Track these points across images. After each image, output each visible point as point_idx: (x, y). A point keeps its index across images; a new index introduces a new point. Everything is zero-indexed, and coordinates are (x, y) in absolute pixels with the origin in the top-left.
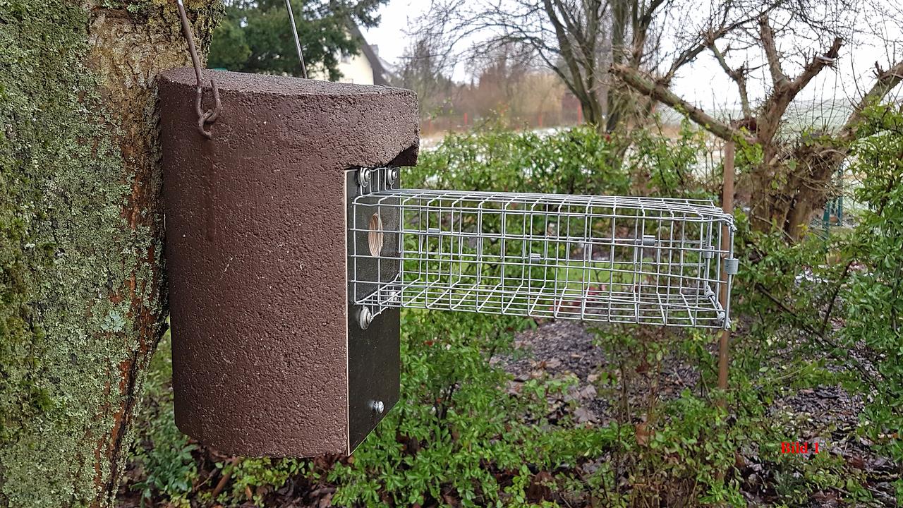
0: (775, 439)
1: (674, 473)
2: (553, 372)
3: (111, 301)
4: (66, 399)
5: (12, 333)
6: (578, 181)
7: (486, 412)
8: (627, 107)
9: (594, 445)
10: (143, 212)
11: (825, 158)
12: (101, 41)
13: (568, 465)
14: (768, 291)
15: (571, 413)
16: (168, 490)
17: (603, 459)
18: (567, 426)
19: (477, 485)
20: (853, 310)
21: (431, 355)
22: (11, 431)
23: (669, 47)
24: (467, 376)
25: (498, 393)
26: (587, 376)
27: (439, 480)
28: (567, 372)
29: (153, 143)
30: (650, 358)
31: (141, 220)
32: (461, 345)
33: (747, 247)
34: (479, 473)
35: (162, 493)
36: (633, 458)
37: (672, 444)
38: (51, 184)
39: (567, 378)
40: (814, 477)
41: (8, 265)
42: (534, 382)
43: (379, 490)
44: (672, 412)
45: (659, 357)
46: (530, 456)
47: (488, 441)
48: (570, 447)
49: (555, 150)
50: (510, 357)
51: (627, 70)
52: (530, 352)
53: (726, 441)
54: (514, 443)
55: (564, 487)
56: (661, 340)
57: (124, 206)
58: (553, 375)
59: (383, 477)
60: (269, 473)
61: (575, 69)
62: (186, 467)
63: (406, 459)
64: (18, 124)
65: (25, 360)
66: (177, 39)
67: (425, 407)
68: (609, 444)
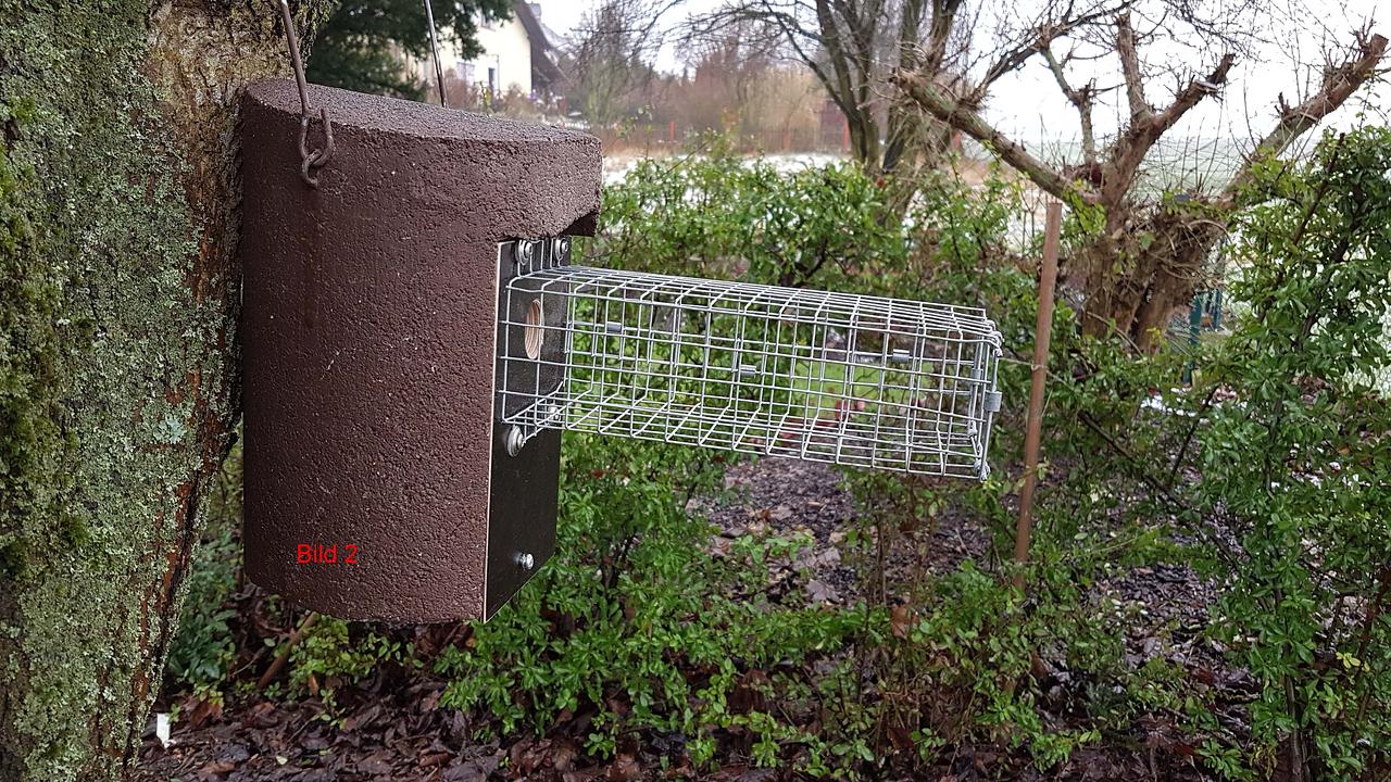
0: (1091, 637)
1: (943, 679)
2: (779, 525)
3: (168, 401)
4: (105, 532)
5: (40, 440)
6: (832, 245)
7: (676, 581)
8: (915, 134)
9: (830, 634)
10: (213, 280)
11: (1196, 231)
12: (163, 40)
13: (791, 662)
14: (1096, 422)
15: (802, 587)
16: (189, 676)
17: (844, 655)
18: (795, 606)
19: (657, 685)
20: (1210, 458)
21: (599, 492)
22: (35, 571)
23: (985, 46)
24: (650, 526)
25: (696, 553)
26: (829, 535)
27: (602, 676)
28: (800, 526)
29: (229, 183)
30: (919, 512)
31: (211, 291)
32: (645, 479)
33: (1070, 357)
34: (661, 668)
35: (179, 680)
36: (886, 655)
37: (943, 638)
38: (90, 237)
39: (798, 536)
40: (1140, 693)
41: (37, 348)
42: (750, 538)
43: (512, 687)
44: (947, 591)
45: (932, 511)
46: (737, 647)
47: (677, 623)
48: (796, 635)
49: (802, 196)
50: (718, 500)
51: (916, 81)
52: (747, 495)
53: (1019, 636)
54: (715, 627)
55: (784, 692)
56: (936, 487)
57: (188, 271)
58: (780, 530)
59: (518, 669)
60: (346, 656)
61: (842, 68)
62: (219, 644)
63: (554, 644)
64: (50, 154)
65: (55, 476)
66: (268, 39)
67: (587, 570)
68: (853, 634)
